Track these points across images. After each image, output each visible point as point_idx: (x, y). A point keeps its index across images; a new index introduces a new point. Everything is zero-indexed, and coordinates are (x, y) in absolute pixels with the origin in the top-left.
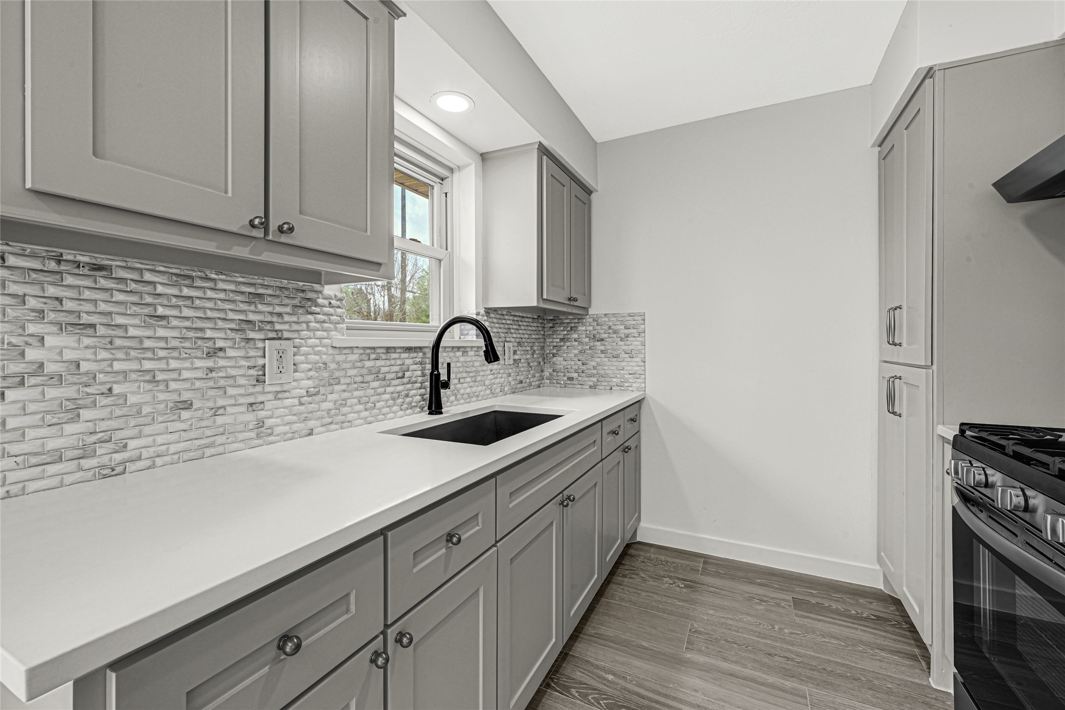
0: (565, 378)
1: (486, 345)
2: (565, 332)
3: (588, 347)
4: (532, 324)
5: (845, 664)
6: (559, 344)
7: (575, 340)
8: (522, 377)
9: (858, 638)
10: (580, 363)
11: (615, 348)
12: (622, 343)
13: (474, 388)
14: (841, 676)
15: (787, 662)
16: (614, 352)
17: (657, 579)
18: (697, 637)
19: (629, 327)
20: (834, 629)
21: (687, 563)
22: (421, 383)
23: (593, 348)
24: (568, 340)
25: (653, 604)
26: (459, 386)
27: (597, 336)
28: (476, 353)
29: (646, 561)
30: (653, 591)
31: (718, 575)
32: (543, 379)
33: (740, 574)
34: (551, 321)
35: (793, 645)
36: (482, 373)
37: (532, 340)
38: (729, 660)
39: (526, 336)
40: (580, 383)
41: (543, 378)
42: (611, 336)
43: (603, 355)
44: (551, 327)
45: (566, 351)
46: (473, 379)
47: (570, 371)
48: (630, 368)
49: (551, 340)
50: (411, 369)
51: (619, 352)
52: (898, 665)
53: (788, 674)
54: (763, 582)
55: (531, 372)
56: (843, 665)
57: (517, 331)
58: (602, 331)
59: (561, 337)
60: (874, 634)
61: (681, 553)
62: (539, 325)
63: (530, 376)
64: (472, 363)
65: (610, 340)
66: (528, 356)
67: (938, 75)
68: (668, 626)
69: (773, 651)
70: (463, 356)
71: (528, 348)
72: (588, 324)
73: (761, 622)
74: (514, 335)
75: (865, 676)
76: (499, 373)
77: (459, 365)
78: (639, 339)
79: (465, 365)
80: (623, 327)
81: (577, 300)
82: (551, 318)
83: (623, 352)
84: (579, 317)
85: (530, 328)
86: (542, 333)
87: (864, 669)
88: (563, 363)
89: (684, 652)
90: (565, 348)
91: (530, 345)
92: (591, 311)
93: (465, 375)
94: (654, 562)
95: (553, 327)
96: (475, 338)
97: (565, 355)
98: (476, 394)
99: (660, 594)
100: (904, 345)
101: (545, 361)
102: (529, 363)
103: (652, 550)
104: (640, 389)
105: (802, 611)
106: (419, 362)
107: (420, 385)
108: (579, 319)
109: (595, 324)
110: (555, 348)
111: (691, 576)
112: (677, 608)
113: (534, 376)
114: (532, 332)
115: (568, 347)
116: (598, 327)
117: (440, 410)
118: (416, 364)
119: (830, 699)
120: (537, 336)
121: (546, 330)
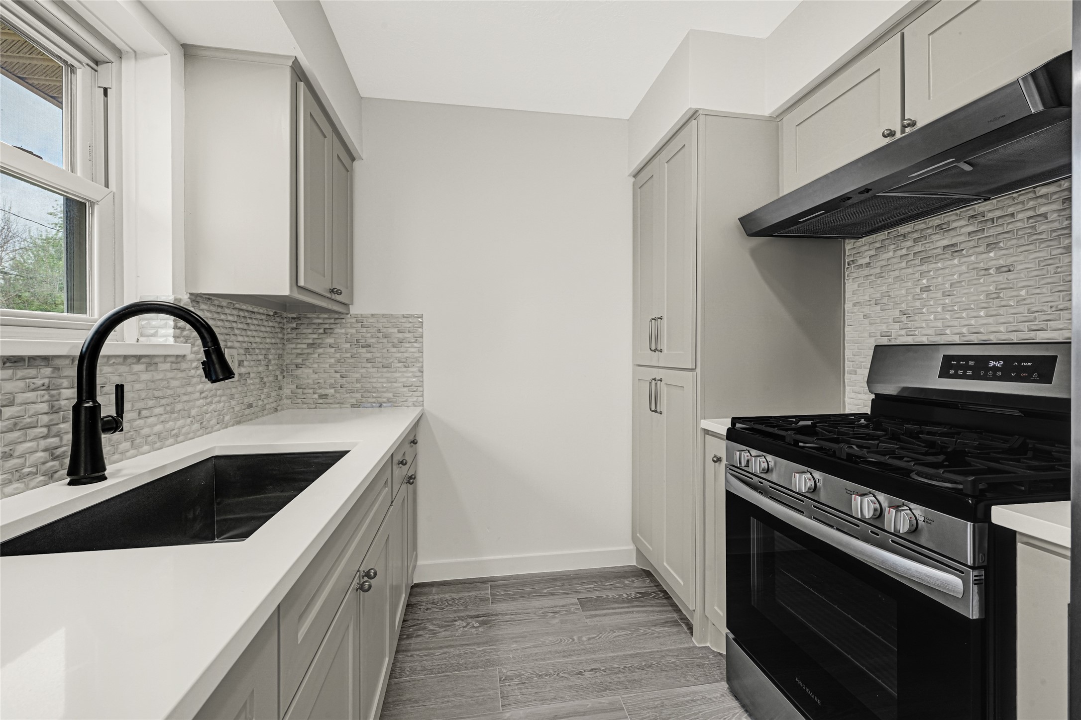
0: (316, 396)
1: (207, 353)
2: (315, 336)
3: (349, 355)
4: (266, 323)
5: (637, 654)
6: (306, 351)
7: (331, 346)
8: (252, 399)
9: (637, 622)
10: (338, 375)
11: (386, 356)
12: (394, 350)
13: (171, 423)
14: (639, 668)
15: (595, 675)
16: (384, 361)
17: (448, 626)
18: (509, 685)
19: (403, 331)
20: (617, 620)
21: (473, 593)
22: (48, 426)
23: (356, 356)
24: (319, 346)
25: (452, 662)
26: (140, 422)
27: (362, 341)
28: (174, 366)
29: (430, 606)
30: (447, 644)
31: (510, 598)
32: (281, 400)
33: (528, 589)
34: (293, 320)
35: (594, 652)
36: (185, 398)
37: (267, 345)
38: (547, 699)
39: (258, 340)
40: (337, 401)
41: (281, 397)
42: (381, 341)
43: (369, 365)
44: (293, 329)
45: (317, 361)
46: (168, 408)
47: (323, 386)
48: (404, 380)
49: (294, 346)
50: (18, 400)
51: (391, 360)
52: (670, 635)
53: (602, 688)
54: (550, 590)
55: (265, 390)
56: (636, 655)
57: (243, 333)
58: (369, 335)
59: (310, 341)
60: (646, 612)
61: (465, 583)
62: (276, 325)
63: (263, 397)
64: (166, 382)
65: (379, 346)
66: (261, 369)
67: (702, 118)
68: (475, 685)
69: (581, 668)
70: (147, 370)
71: (261, 357)
72: (349, 326)
73: (561, 638)
74: (240, 339)
75: (653, 658)
76: (215, 395)
77: (137, 386)
78: (416, 345)
79: (153, 386)
80: (396, 330)
81: (341, 293)
82: (294, 316)
83: (396, 361)
84: (336, 316)
85: (263, 329)
86: (280, 336)
87: (651, 652)
88: (313, 376)
89: (501, 713)
90: (316, 356)
91: (264, 352)
92: (354, 310)
93: (151, 403)
94: (440, 605)
95: (296, 329)
96: (171, 341)
97: (315, 366)
98: (174, 432)
99: (457, 646)
100: (665, 351)
101: (285, 374)
102: (262, 378)
103: (434, 590)
104: (417, 404)
105: (589, 611)
106: (43, 385)
107: (45, 430)
108: (336, 319)
109: (359, 325)
110: (301, 356)
111: (482, 610)
112: (479, 657)
113: (269, 396)
114: (266, 335)
115: (319, 355)
116: (364, 330)
117: (100, 474)
118: (34, 390)
119: (640, 699)
120: (273, 341)
121: (285, 332)
